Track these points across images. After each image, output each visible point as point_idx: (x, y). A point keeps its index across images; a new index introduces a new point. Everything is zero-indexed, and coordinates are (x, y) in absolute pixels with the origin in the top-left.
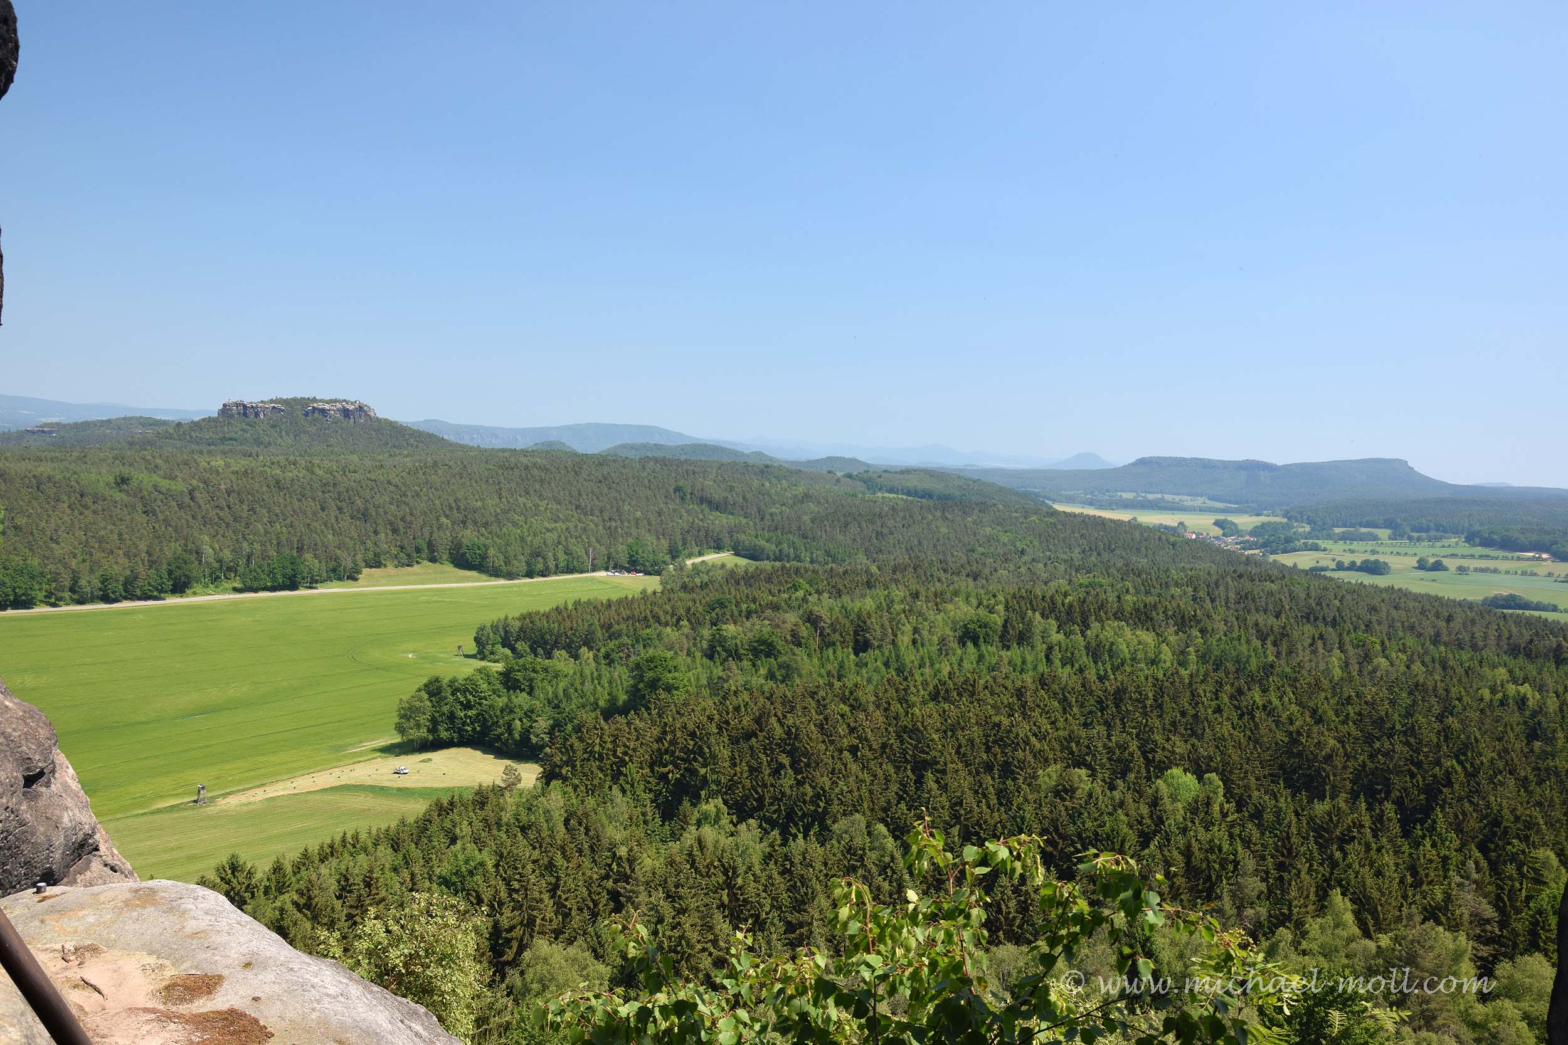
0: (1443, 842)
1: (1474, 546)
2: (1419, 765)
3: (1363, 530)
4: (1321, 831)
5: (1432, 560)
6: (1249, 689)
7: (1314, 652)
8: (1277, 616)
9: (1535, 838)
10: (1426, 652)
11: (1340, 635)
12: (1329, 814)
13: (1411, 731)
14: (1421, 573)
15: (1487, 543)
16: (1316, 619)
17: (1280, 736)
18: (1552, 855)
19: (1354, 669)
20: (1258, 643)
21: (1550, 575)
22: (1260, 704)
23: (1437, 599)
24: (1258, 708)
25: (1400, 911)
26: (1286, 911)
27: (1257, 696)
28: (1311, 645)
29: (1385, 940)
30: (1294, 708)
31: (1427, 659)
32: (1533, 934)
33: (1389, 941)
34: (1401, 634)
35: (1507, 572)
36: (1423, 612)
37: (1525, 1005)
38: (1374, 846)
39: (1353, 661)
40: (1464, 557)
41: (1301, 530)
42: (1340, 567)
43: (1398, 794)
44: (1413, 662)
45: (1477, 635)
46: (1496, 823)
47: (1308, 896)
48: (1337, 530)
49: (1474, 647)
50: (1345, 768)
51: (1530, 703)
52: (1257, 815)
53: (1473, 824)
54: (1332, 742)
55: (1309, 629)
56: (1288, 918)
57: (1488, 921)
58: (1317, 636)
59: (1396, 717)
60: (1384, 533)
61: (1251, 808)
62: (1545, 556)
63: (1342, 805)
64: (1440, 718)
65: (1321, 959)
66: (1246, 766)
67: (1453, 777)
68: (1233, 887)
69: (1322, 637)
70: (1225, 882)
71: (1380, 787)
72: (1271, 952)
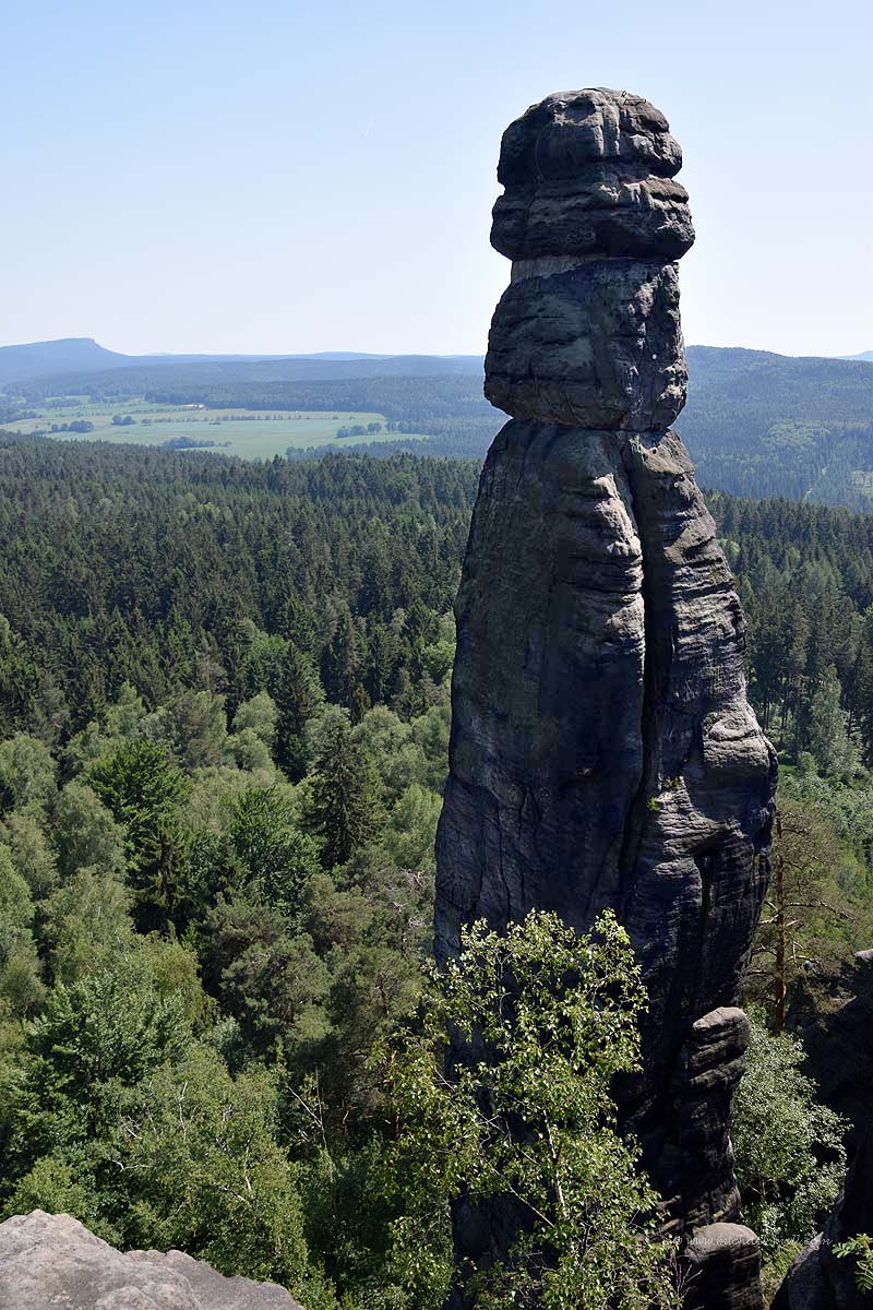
0: (181, 629)
1: (152, 403)
2: (151, 575)
3: (68, 397)
4: (89, 640)
5: (124, 417)
6: (11, 539)
7: (53, 501)
8: (17, 475)
9: (238, 612)
10: (136, 489)
11: (71, 484)
12: (96, 626)
13: (139, 551)
14: (117, 428)
15: (160, 400)
16: (48, 474)
17: (44, 573)
18: (250, 622)
19: (87, 509)
20: (9, 500)
21: (206, 420)
22: (22, 550)
23: (136, 447)
24: (21, 553)
26: (89, 708)
27: (19, 544)
28: (50, 496)
29: (162, 711)
30: (49, 548)
31: (138, 494)
32: (250, 678)
33: (165, 711)
34: (114, 478)
35: (178, 421)
36: (127, 458)
37: (257, 728)
39: (85, 504)
40: (146, 412)
41: (19, 402)
42: (55, 429)
43: (141, 600)
44: (128, 498)
45: (169, 470)
46: (213, 607)
48: (48, 400)
49: (168, 481)
50: (99, 588)
51: (215, 516)
52: (40, 638)
53: (197, 612)
54: (85, 571)
55: (44, 482)
56: (92, 713)
57: (221, 678)
58: (53, 488)
59: (127, 542)
60: (85, 399)
61: (34, 635)
62: (201, 406)
63: (105, 617)
64: (157, 538)
66: (22, 602)
67: (179, 579)
68: (40, 700)
69: (56, 488)
70: (32, 697)
71: (127, 598)
72: (85, 742)
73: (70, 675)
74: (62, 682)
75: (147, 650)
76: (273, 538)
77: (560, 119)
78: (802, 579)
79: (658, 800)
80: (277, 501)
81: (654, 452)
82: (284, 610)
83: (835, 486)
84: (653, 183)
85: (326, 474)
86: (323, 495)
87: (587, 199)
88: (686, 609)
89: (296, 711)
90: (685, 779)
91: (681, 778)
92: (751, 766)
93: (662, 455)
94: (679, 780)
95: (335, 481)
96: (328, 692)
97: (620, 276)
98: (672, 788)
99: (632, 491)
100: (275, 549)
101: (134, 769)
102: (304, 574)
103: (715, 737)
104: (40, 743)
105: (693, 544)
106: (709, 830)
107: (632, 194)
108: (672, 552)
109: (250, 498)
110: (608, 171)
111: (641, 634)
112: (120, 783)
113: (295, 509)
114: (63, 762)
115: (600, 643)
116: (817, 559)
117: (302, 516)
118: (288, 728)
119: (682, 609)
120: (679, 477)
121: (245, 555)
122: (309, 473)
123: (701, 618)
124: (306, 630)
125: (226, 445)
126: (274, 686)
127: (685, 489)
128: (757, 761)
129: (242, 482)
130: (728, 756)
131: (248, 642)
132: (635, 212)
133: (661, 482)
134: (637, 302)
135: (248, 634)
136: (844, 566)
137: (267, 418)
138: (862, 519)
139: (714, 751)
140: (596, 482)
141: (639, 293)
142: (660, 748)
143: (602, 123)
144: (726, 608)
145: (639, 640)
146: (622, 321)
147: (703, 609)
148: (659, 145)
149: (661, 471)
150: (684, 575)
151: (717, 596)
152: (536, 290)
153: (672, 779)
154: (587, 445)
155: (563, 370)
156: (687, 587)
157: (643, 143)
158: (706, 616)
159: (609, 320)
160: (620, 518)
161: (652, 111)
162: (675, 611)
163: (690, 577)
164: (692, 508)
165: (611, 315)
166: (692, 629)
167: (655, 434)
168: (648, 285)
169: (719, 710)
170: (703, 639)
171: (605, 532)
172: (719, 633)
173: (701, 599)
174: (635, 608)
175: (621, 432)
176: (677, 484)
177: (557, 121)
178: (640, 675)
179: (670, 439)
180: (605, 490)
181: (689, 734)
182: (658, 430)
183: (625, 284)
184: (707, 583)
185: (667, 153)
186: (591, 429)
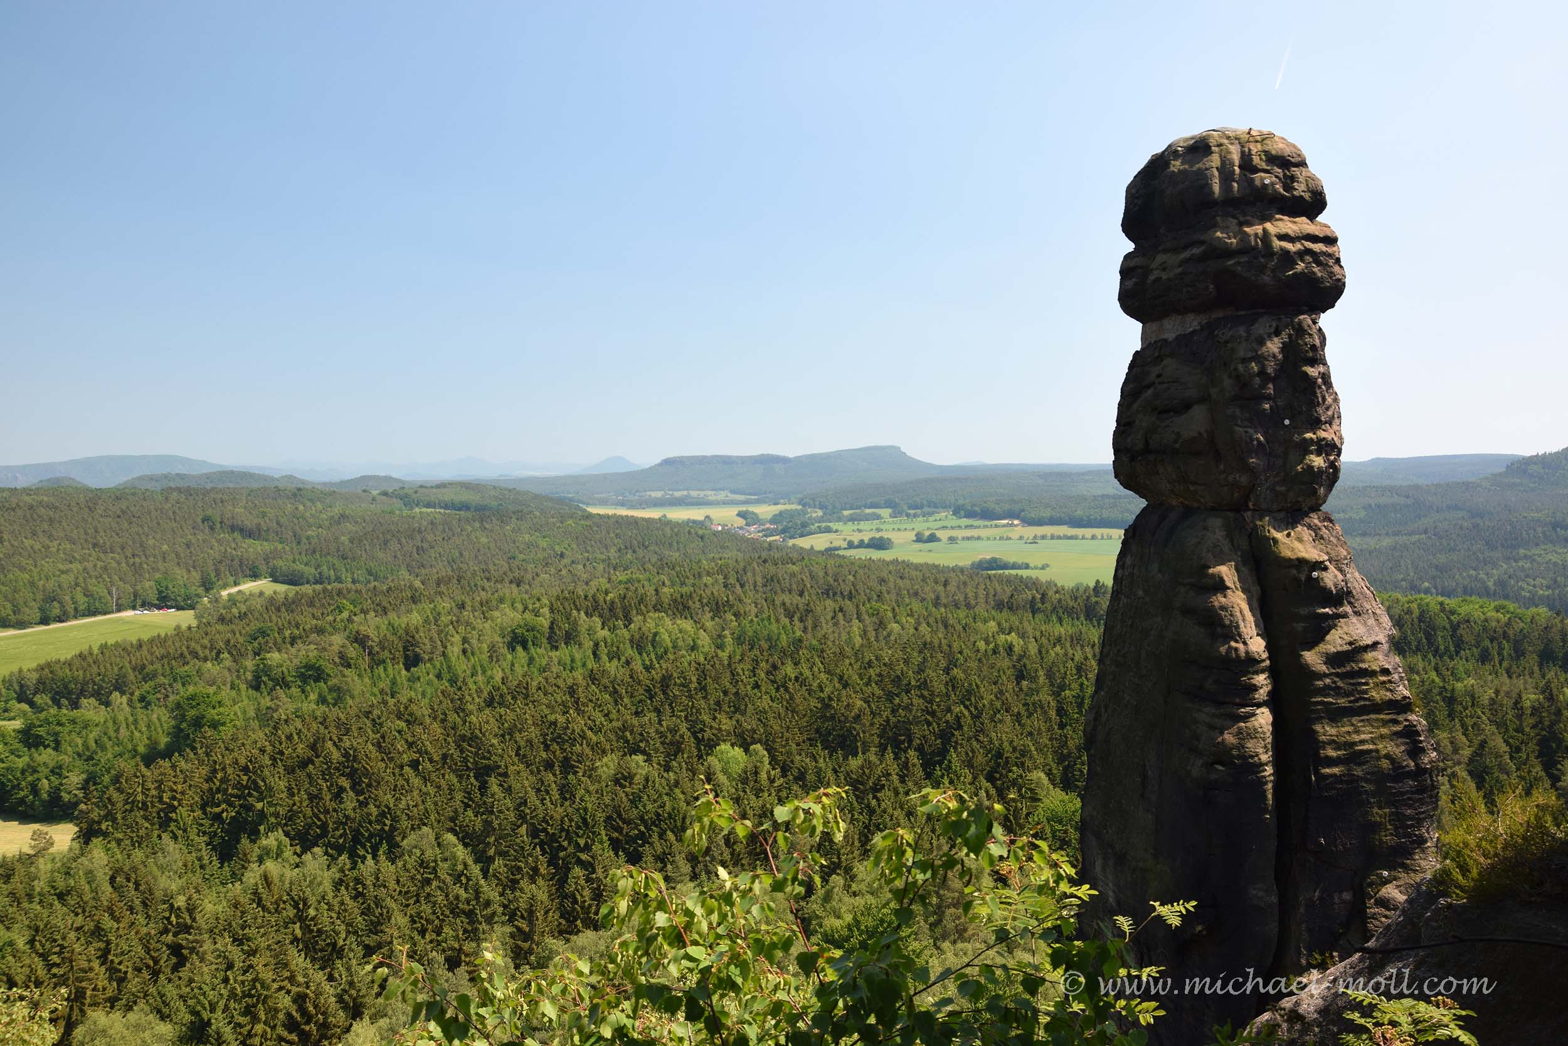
0: (958, 778)
1: (960, 518)
2: (933, 714)
3: (868, 511)
4: (858, 784)
5: (927, 533)
6: (783, 664)
7: (836, 624)
8: (801, 594)
9: (1028, 763)
10: (930, 615)
11: (857, 606)
12: (862, 767)
13: (924, 685)
14: (920, 546)
15: (970, 515)
16: (835, 594)
17: (814, 703)
18: (1042, 775)
19: (872, 635)
20: (787, 621)
21: (1021, 538)
22: (793, 676)
23: (936, 567)
24: (790, 680)
25: (931, 844)
26: (836, 860)
27: (789, 669)
28: (833, 618)
30: (823, 676)
31: (931, 620)
34: (907, 600)
35: (989, 539)
36: (924, 580)
38: (901, 790)
39: (870, 629)
40: (953, 528)
41: (814, 515)
42: (851, 545)
43: (918, 742)
44: (919, 624)
45: (970, 595)
46: (999, 755)
47: (853, 843)
48: (846, 513)
49: (968, 606)
50: (872, 724)
51: (1016, 649)
53: (980, 759)
54: (859, 703)
55: (829, 603)
56: (838, 865)
58: (837, 609)
59: (910, 673)
60: (885, 512)
61: (795, 772)
62: (1016, 522)
63: (873, 758)
64: (947, 671)
65: (869, 896)
66: (786, 735)
67: (962, 721)
69: (841, 610)
71: (903, 738)
72: (827, 899)
76: (1080, 677)
77: (1176, 165)
81: (1288, 535)
84: (1285, 225)
87: (1202, 248)
88: (1331, 730)
90: (1342, 956)
91: (1335, 954)
93: (1300, 540)
94: (1334, 957)
97: (1241, 331)
98: (1324, 966)
99: (1260, 582)
100: (1080, 691)
101: (872, 934)
103: (1384, 903)
105: (1340, 649)
107: (1252, 238)
108: (1312, 658)
109: (1059, 630)
110: (1226, 215)
111: (1266, 757)
115: (1209, 766)
119: (1326, 731)
120: (1320, 566)
121: (1045, 696)
123: (1354, 744)
125: (1043, 568)
127: (1327, 580)
129: (1054, 609)
131: (1035, 799)
132: (1256, 258)
133: (1294, 572)
134: (1260, 359)
135: (1038, 791)
137: (1093, 537)
139: (1380, 922)
140: (1211, 571)
141: (1264, 349)
142: (1302, 910)
143: (1219, 164)
144: (1396, 734)
145: (1262, 764)
146: (1242, 382)
147: (1357, 732)
148: (1289, 181)
149: (1294, 557)
150: (1326, 687)
151: (1382, 716)
152: (1156, 354)
153: (1322, 954)
154: (1205, 528)
155: (1176, 442)
156: (1332, 703)
157: (1267, 182)
158: (1362, 742)
159: (1227, 382)
160: (1238, 614)
161: (1281, 146)
162: (1315, 732)
163: (1337, 691)
164: (1341, 605)
165: (1230, 377)
166: (1339, 757)
167: (1292, 516)
168: (1276, 340)
169: (1390, 868)
170: (1358, 772)
171: (1219, 630)
172: (1385, 766)
173: (1355, 720)
174: (1256, 724)
175: (1249, 513)
176: (1315, 574)
177: (1172, 168)
178: (1266, 811)
179: (1316, 521)
180: (1222, 580)
181: (1347, 896)
182: (1300, 510)
183: (1247, 340)
184: (1365, 699)
185: (1300, 189)
186: (1215, 510)
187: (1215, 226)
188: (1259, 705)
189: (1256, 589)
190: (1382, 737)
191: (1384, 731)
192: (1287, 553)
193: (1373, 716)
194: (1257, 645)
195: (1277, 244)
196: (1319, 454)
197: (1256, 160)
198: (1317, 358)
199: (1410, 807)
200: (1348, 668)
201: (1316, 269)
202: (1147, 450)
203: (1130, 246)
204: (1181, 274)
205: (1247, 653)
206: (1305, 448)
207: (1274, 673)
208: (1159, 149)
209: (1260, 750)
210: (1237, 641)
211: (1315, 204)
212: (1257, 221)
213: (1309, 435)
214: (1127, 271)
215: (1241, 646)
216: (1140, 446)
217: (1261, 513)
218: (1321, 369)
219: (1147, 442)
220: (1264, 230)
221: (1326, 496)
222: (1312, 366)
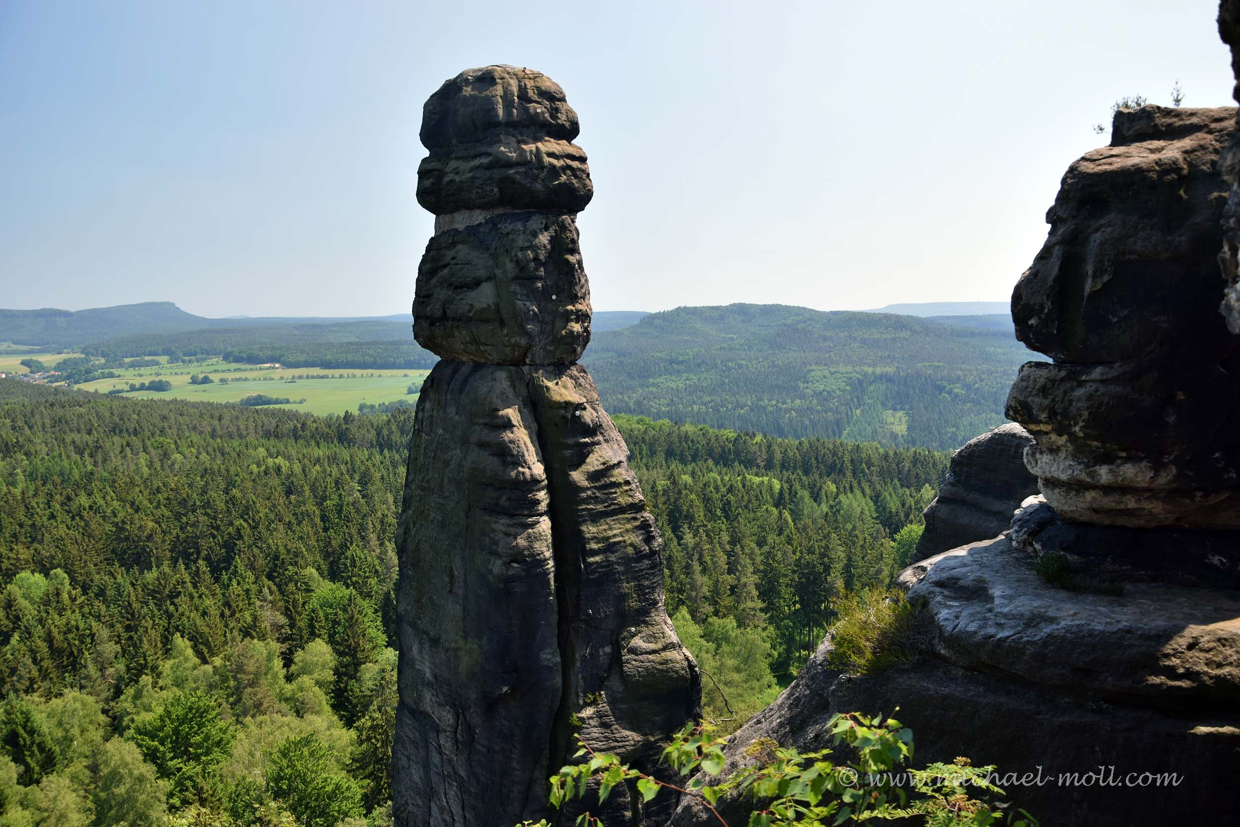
0: (244, 580)
1: (230, 362)
2: (217, 528)
3: (147, 358)
4: (154, 593)
5: (201, 376)
6: (77, 495)
7: (124, 457)
8: (89, 433)
9: (301, 562)
10: (208, 445)
11: (143, 441)
12: (158, 579)
13: (207, 504)
14: (195, 387)
15: (238, 360)
16: (121, 431)
17: (109, 527)
18: (314, 571)
19: (158, 465)
20: (78, 457)
21: (282, 378)
22: (87, 505)
23: (211, 404)
24: (84, 509)
25: (225, 636)
26: (142, 662)
27: (83, 500)
28: (121, 452)
29: (218, 661)
30: (116, 503)
31: (210, 449)
32: (311, 626)
33: (220, 661)
34: (187, 434)
35: (254, 380)
36: (201, 416)
37: (315, 676)
38: (196, 595)
39: (156, 460)
40: (223, 371)
41: (97, 363)
42: (133, 388)
43: (206, 552)
44: (200, 453)
45: (241, 427)
46: (276, 558)
47: (156, 645)
48: (127, 360)
49: (241, 436)
50: (164, 541)
51: (284, 470)
52: (101, 593)
53: (261, 562)
54: (151, 524)
55: (116, 439)
56: (145, 666)
57: (282, 627)
58: (125, 444)
59: (195, 495)
60: (163, 359)
61: (96, 589)
62: (277, 365)
63: (167, 570)
64: (226, 491)
65: (175, 689)
66: (84, 557)
67: (242, 532)
68: (94, 655)
69: (128, 445)
70: (86, 653)
71: (192, 550)
72: (138, 696)
73: (128, 628)
74: (119, 636)
75: (208, 602)
76: (338, 489)
77: (468, 91)
78: (838, 511)
79: (580, 715)
80: (345, 454)
81: (557, 384)
82: (346, 558)
83: (869, 425)
84: (550, 145)
85: (394, 428)
86: (390, 448)
87: (490, 159)
88: (593, 529)
89: (354, 656)
90: (606, 694)
91: (602, 693)
92: (671, 678)
93: (565, 387)
94: (600, 695)
95: (402, 434)
96: (389, 637)
97: (519, 226)
98: (594, 703)
99: (537, 420)
100: (340, 500)
101: (182, 721)
102: (367, 524)
103: (633, 651)
104: (91, 699)
105: (597, 468)
106: (632, 743)
107: (528, 154)
108: (578, 476)
109: (318, 452)
110: (508, 134)
111: (548, 554)
112: (167, 737)
113: (362, 462)
114: (114, 718)
115: (507, 565)
116: (852, 491)
117: (368, 468)
118: (345, 674)
119: (590, 530)
120: (580, 407)
121: (311, 507)
122: (378, 427)
123: (609, 538)
124: (368, 577)
125: (301, 402)
126: (335, 633)
127: (586, 417)
128: (676, 672)
129: (313, 436)
130: (647, 669)
131: (308, 590)
132: (531, 169)
133: (563, 412)
134: (534, 248)
135: (311, 583)
136: (876, 498)
137: (341, 376)
138: (891, 453)
139: (632, 665)
140: (501, 413)
141: (537, 241)
142: (578, 664)
143: (502, 94)
144: (636, 528)
145: (546, 560)
146: (521, 266)
147: (611, 529)
148: (554, 112)
149: (562, 400)
150: (589, 497)
151: (627, 516)
152: (450, 241)
153: (593, 694)
154: (494, 380)
155: (470, 311)
156: (592, 509)
157: (539, 111)
158: (615, 536)
159: (510, 266)
160: (523, 446)
161: (548, 84)
162: (582, 532)
163: (596, 500)
164: (596, 435)
165: (511, 261)
166: (599, 549)
167: (559, 368)
168: (546, 233)
169: (637, 625)
170: (613, 558)
171: (509, 459)
172: (630, 552)
173: (609, 520)
174: (541, 530)
175: (527, 367)
176: (578, 413)
177: (464, 93)
178: (550, 594)
179: (575, 372)
180: (509, 420)
181: (608, 649)
182: (563, 364)
183: (524, 233)
184: (615, 504)
185: (562, 118)
186: (500, 365)
187: (499, 142)
188: (541, 515)
189: (534, 426)
190: (627, 531)
191: (629, 526)
192: (557, 398)
193: (621, 516)
194: (539, 470)
195: (547, 160)
196: (577, 322)
197: (530, 93)
198: (575, 250)
199: (647, 579)
200: (603, 482)
201: (574, 181)
202: (445, 317)
203: (426, 153)
204: (471, 178)
205: (532, 475)
206: (567, 317)
207: (550, 489)
208: (453, 76)
209: (545, 549)
210: (523, 467)
211: (571, 131)
212: (531, 140)
213: (570, 307)
214: (423, 173)
215: (526, 470)
216: (439, 314)
217: (536, 366)
218: (577, 257)
219: (444, 312)
220: (537, 148)
221: (581, 353)
222: (572, 255)
